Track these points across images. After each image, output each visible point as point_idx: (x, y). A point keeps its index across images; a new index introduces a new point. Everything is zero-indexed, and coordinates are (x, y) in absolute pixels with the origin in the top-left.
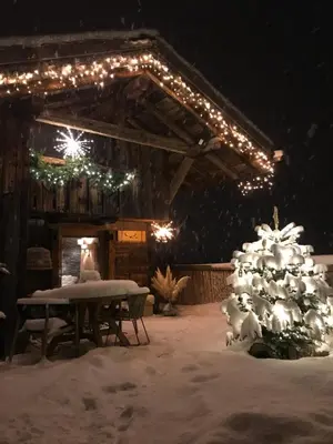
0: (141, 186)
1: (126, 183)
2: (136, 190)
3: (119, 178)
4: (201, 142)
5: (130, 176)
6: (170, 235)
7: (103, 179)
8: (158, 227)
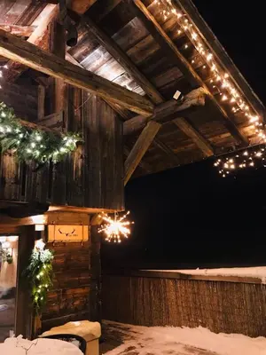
0: (87, 158)
1: (63, 150)
2: (78, 162)
3: (52, 143)
4: (177, 95)
5: (70, 142)
6: (126, 232)
7: (25, 141)
8: (108, 219)
